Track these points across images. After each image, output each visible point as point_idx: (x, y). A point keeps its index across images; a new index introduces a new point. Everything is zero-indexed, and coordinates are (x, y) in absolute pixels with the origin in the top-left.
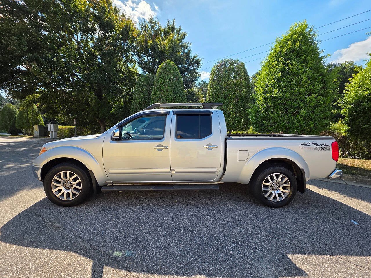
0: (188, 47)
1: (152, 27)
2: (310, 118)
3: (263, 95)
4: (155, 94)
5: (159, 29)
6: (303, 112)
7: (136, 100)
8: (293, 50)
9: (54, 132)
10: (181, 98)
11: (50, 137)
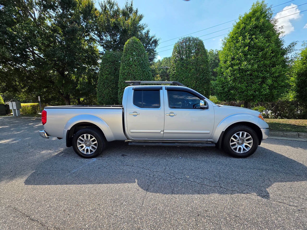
0: (144, 28)
1: (111, 8)
2: (273, 87)
3: (230, 68)
4: (124, 69)
5: (118, 10)
6: (269, 81)
7: (103, 76)
8: (256, 27)
9: (16, 110)
10: (148, 73)
11: (12, 115)
